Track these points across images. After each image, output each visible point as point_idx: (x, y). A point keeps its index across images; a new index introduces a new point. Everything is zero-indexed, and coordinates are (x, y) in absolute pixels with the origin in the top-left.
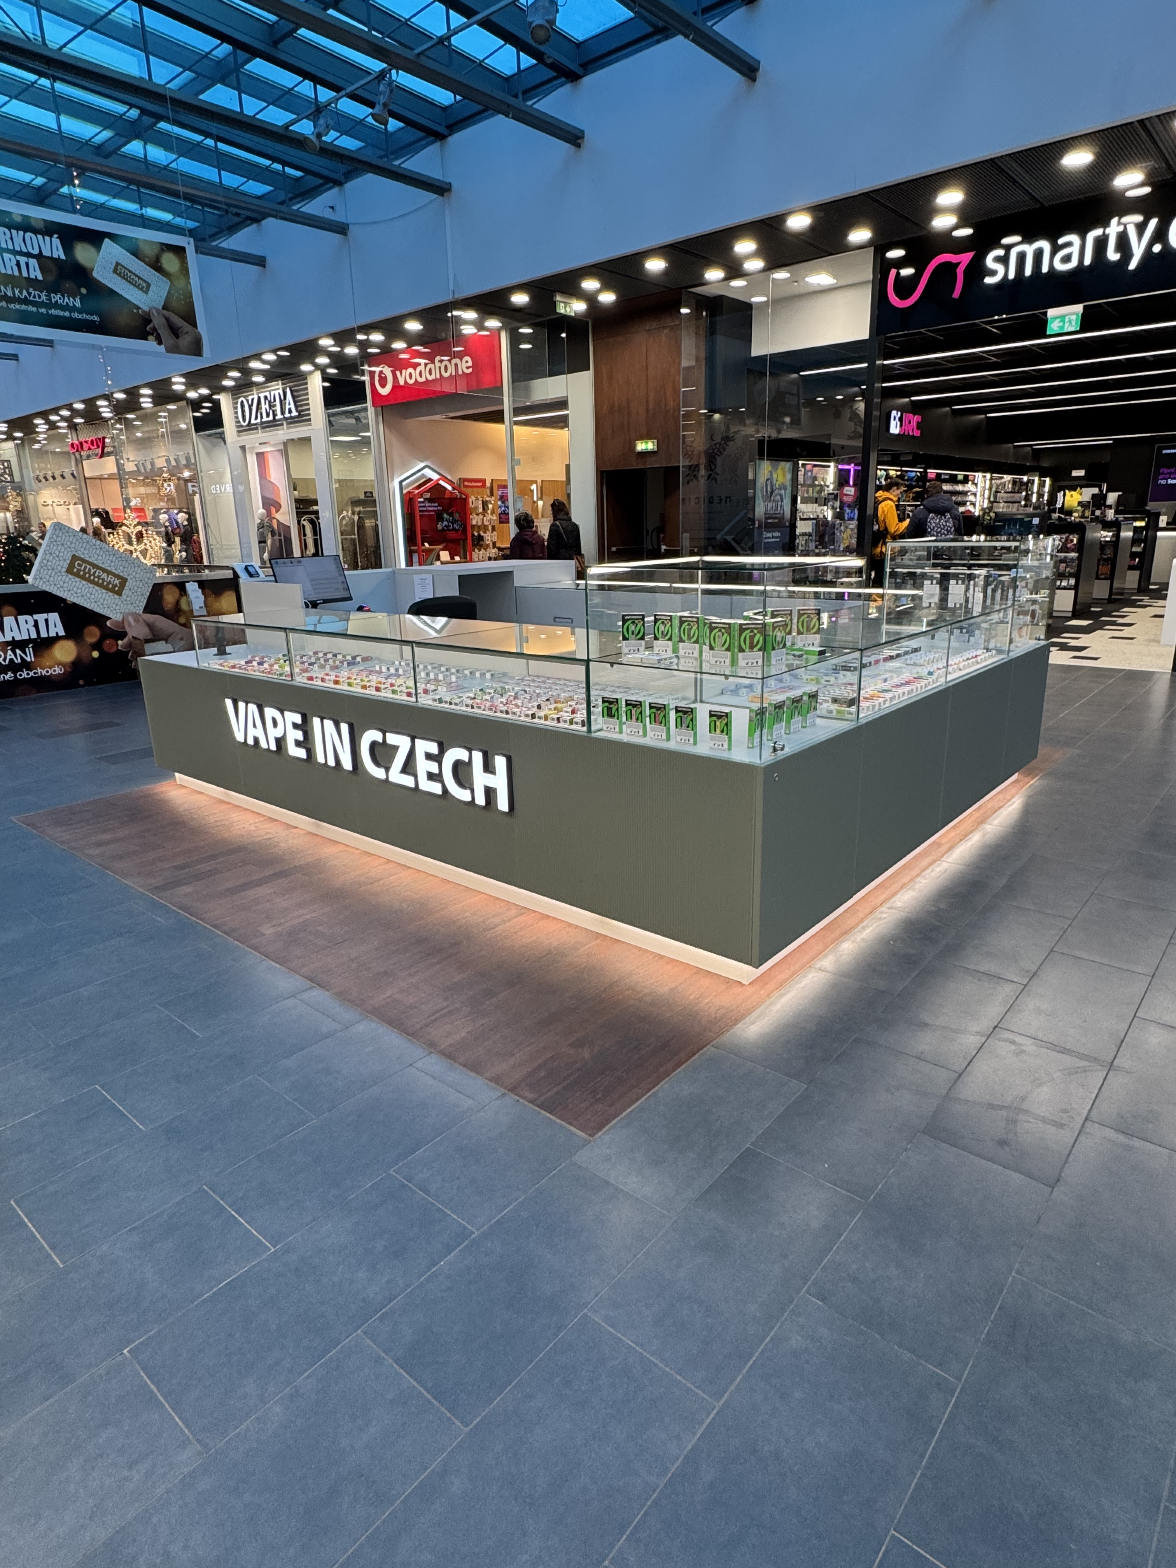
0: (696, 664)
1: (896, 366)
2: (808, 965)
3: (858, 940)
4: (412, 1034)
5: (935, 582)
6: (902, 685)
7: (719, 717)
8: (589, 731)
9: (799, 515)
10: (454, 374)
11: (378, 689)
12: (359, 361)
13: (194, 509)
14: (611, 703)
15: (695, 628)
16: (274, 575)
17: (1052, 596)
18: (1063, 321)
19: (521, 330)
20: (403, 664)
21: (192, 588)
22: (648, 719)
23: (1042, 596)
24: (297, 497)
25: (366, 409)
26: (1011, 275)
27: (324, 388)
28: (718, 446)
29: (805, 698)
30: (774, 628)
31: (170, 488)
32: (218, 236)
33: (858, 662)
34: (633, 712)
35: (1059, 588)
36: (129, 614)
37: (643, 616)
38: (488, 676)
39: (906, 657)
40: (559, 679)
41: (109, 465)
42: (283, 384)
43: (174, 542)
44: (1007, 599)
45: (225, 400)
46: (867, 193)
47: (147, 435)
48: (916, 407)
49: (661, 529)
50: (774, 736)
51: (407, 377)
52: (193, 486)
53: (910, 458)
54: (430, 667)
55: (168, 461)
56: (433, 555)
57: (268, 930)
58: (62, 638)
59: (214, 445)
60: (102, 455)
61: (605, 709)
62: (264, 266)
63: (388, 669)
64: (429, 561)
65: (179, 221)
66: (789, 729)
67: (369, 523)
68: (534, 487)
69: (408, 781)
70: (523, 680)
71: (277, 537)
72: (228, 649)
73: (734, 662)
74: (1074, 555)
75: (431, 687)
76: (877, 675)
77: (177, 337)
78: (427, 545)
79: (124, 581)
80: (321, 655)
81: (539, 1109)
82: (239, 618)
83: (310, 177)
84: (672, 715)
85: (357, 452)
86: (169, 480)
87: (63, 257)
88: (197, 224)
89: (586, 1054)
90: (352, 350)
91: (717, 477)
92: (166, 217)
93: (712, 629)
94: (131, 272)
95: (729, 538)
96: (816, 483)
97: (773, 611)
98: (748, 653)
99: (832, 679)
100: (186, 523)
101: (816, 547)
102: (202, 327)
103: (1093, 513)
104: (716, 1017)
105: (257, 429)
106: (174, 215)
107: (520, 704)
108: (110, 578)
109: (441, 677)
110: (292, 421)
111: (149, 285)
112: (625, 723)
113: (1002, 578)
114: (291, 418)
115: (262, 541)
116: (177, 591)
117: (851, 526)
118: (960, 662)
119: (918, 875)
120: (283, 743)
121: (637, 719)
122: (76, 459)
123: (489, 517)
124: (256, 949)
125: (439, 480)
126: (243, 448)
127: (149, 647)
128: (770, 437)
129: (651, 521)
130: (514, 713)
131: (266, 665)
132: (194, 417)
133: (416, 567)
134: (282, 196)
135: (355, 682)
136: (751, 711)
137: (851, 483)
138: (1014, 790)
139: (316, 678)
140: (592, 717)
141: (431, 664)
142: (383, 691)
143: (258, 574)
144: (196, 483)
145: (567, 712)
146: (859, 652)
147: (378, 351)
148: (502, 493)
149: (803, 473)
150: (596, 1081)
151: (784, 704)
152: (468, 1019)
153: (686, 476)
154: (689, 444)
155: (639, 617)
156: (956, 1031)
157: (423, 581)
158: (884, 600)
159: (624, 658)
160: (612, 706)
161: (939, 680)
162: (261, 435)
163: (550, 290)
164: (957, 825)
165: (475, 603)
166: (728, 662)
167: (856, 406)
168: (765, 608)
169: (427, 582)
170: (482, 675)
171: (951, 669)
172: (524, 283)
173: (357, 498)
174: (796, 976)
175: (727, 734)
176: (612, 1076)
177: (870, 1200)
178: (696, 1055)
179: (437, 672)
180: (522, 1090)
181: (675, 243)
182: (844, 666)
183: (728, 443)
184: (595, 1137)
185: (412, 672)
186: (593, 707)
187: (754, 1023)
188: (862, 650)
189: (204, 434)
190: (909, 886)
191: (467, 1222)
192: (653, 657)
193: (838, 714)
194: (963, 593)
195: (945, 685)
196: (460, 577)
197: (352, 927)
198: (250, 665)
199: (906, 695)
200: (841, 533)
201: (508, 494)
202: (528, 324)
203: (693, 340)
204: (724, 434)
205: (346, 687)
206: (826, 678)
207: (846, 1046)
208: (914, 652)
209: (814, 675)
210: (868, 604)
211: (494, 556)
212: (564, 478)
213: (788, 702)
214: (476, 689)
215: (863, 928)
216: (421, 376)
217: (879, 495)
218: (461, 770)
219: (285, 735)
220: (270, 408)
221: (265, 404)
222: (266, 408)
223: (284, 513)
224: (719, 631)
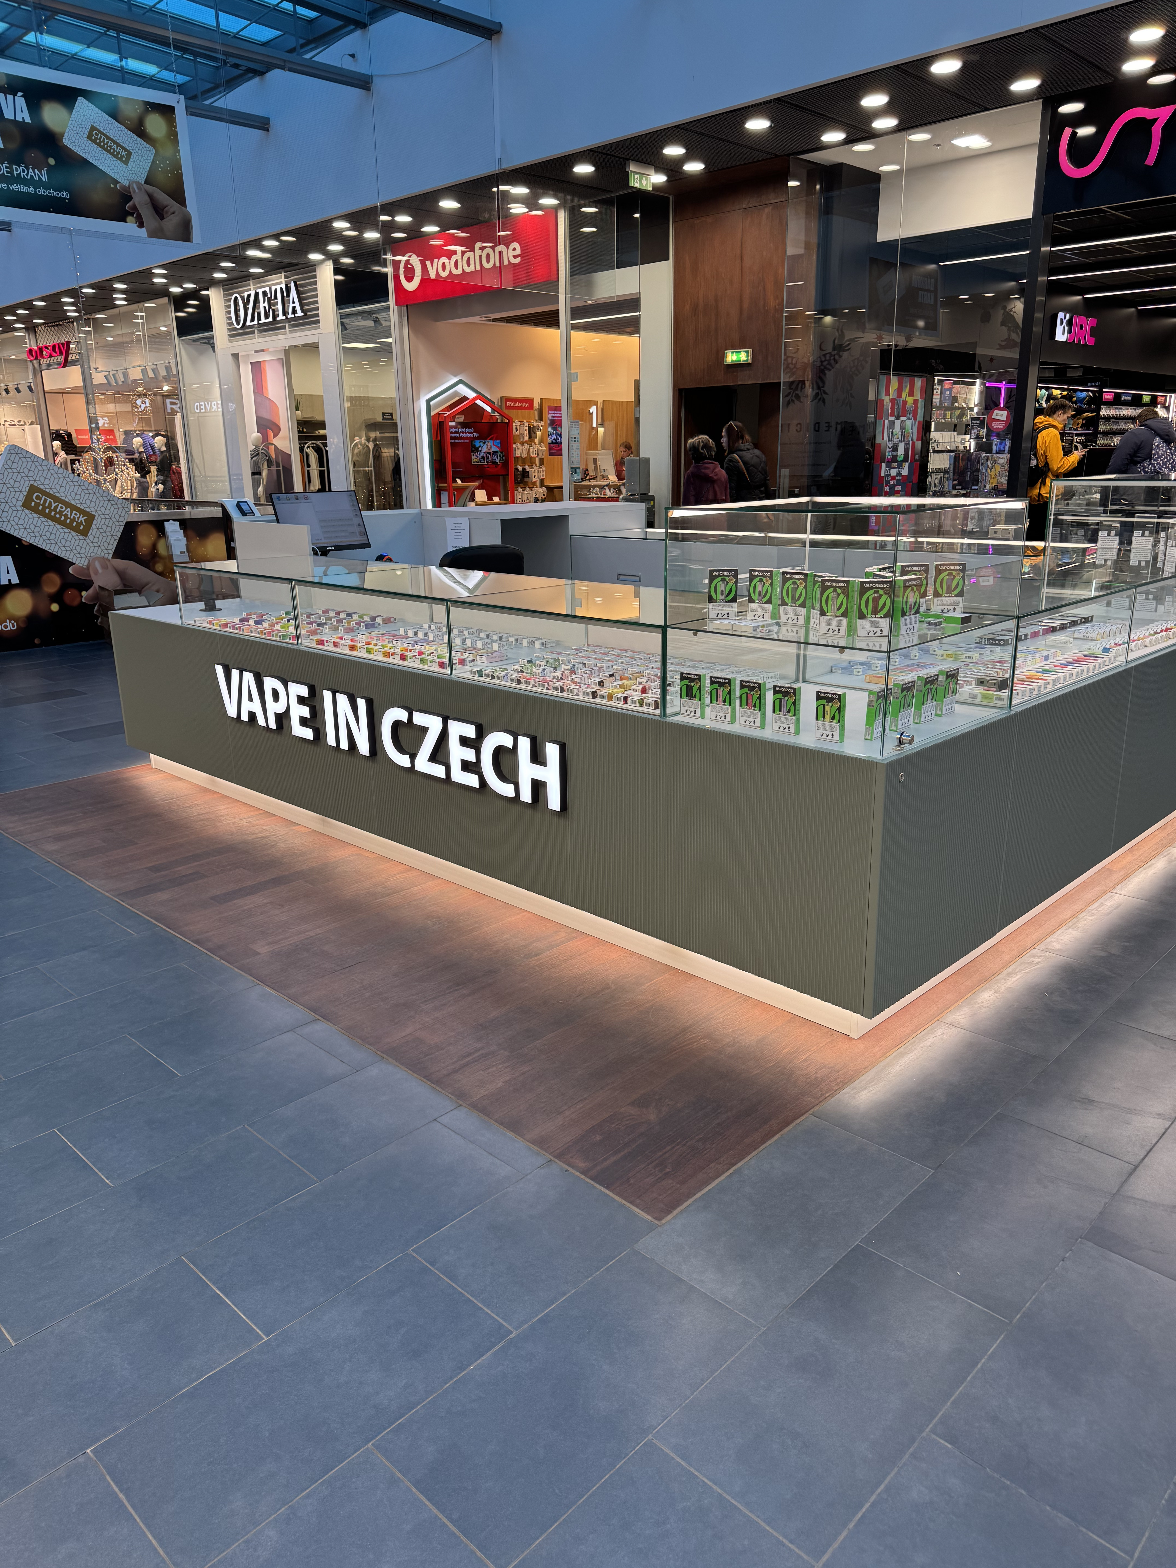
0: (802, 632)
1: (1066, 254)
2: (936, 1018)
3: (1003, 989)
4: (437, 1081)
5: (1113, 533)
6: (1069, 663)
7: (830, 700)
8: (664, 713)
9: (933, 446)
10: (498, 264)
11: (403, 657)
12: (381, 247)
13: (173, 432)
14: (692, 680)
15: (801, 587)
16: (276, 514)
19: (584, 210)
20: (433, 627)
21: (173, 529)
22: (738, 702)
24: (300, 418)
25: (387, 309)
27: (337, 282)
28: (828, 357)
29: (942, 678)
30: (905, 588)
31: (143, 405)
32: (213, 93)
33: (1013, 634)
34: (720, 692)
36: (95, 559)
37: (736, 572)
38: (538, 644)
39: (1074, 628)
40: (626, 650)
41: (73, 377)
42: (286, 277)
43: (149, 472)
45: (215, 298)
46: (1036, 29)
47: (120, 340)
48: (1090, 307)
50: (899, 726)
51: (438, 269)
52: (172, 403)
53: (1079, 373)
54: (466, 633)
55: (144, 371)
56: (466, 494)
57: (263, 949)
58: (16, 586)
59: (201, 352)
60: (65, 364)
61: (685, 688)
62: (267, 130)
63: (415, 633)
64: (461, 501)
65: (166, 75)
66: (920, 718)
67: (387, 453)
68: (593, 409)
69: (439, 771)
70: (580, 650)
71: (274, 468)
72: (219, 604)
73: (851, 631)
75: (468, 657)
76: (1036, 651)
77: (162, 218)
78: (459, 481)
79: (90, 518)
80: (332, 614)
81: (592, 1182)
82: (231, 566)
83: (326, 19)
84: (769, 697)
85: (374, 363)
86: (145, 395)
87: (28, 120)
88: (187, 79)
89: (652, 1116)
90: (372, 235)
91: (825, 396)
92: (150, 69)
93: (824, 588)
94: (108, 137)
96: (957, 405)
97: (902, 566)
98: (870, 620)
99: (976, 656)
100: (164, 449)
101: (954, 488)
102: (192, 206)
104: (816, 1078)
105: (253, 332)
106: (159, 66)
107: (578, 680)
108: (75, 515)
109: (480, 645)
110: (297, 323)
111: (129, 154)
112: (708, 706)
114: (295, 319)
115: (256, 473)
116: (153, 532)
117: (1001, 461)
118: (1144, 637)
119: (1082, 911)
120: (285, 722)
121: (724, 701)
122: (34, 369)
123: (536, 446)
124: (247, 969)
125: (475, 399)
126: (236, 356)
127: (118, 600)
128: (896, 346)
130: (571, 691)
131: (265, 624)
132: (177, 317)
133: (445, 508)
134: (292, 42)
135: (375, 648)
136: (871, 692)
137: (1002, 406)
139: (327, 642)
140: (668, 697)
141: (467, 629)
142: (410, 660)
143: (253, 512)
144: (177, 399)
145: (636, 691)
146: (1015, 621)
147: (404, 235)
148: (553, 417)
149: (939, 393)
150: (664, 1150)
151: (914, 686)
152: (506, 1065)
153: (787, 396)
154: (792, 355)
155: (731, 573)
156: (1130, 1111)
157: (456, 525)
158: (1044, 555)
159: (710, 624)
160: (692, 684)
161: (1117, 659)
162: (258, 341)
163: (621, 158)
164: (1134, 848)
165: (522, 554)
166: (843, 631)
167: (1011, 306)
168: (895, 562)
169: (463, 527)
170: (531, 643)
171: (1133, 645)
172: (588, 150)
173: (372, 422)
174: (920, 1031)
175: (839, 722)
176: (685, 1145)
177: (1015, 1321)
178: (792, 1126)
179: (475, 639)
180: (572, 1157)
181: (783, 97)
182: (992, 639)
183: (841, 353)
184: (663, 1221)
185: (446, 638)
186: (669, 685)
187: (865, 1089)
188: (1018, 618)
189: (189, 339)
190: (1070, 924)
191: (502, 1318)
192: (746, 625)
193: (984, 700)
194: (1150, 547)
195: (1126, 665)
196: (503, 522)
197: (365, 947)
198: (246, 623)
199: (1074, 677)
200: (987, 470)
201: (562, 418)
202: (593, 202)
203: (803, 222)
204: (836, 341)
205: (364, 654)
206: (968, 654)
207: (986, 1122)
208: (1084, 622)
209: (952, 650)
210: (1022, 561)
211: (543, 497)
212: (631, 398)
213: (919, 682)
214: (525, 659)
215: (1009, 974)
216: (456, 267)
217: (1039, 421)
218: (504, 759)
219: (288, 710)
220: (270, 307)
221: (264, 302)
222: (265, 307)
223: (283, 438)
224: (833, 591)
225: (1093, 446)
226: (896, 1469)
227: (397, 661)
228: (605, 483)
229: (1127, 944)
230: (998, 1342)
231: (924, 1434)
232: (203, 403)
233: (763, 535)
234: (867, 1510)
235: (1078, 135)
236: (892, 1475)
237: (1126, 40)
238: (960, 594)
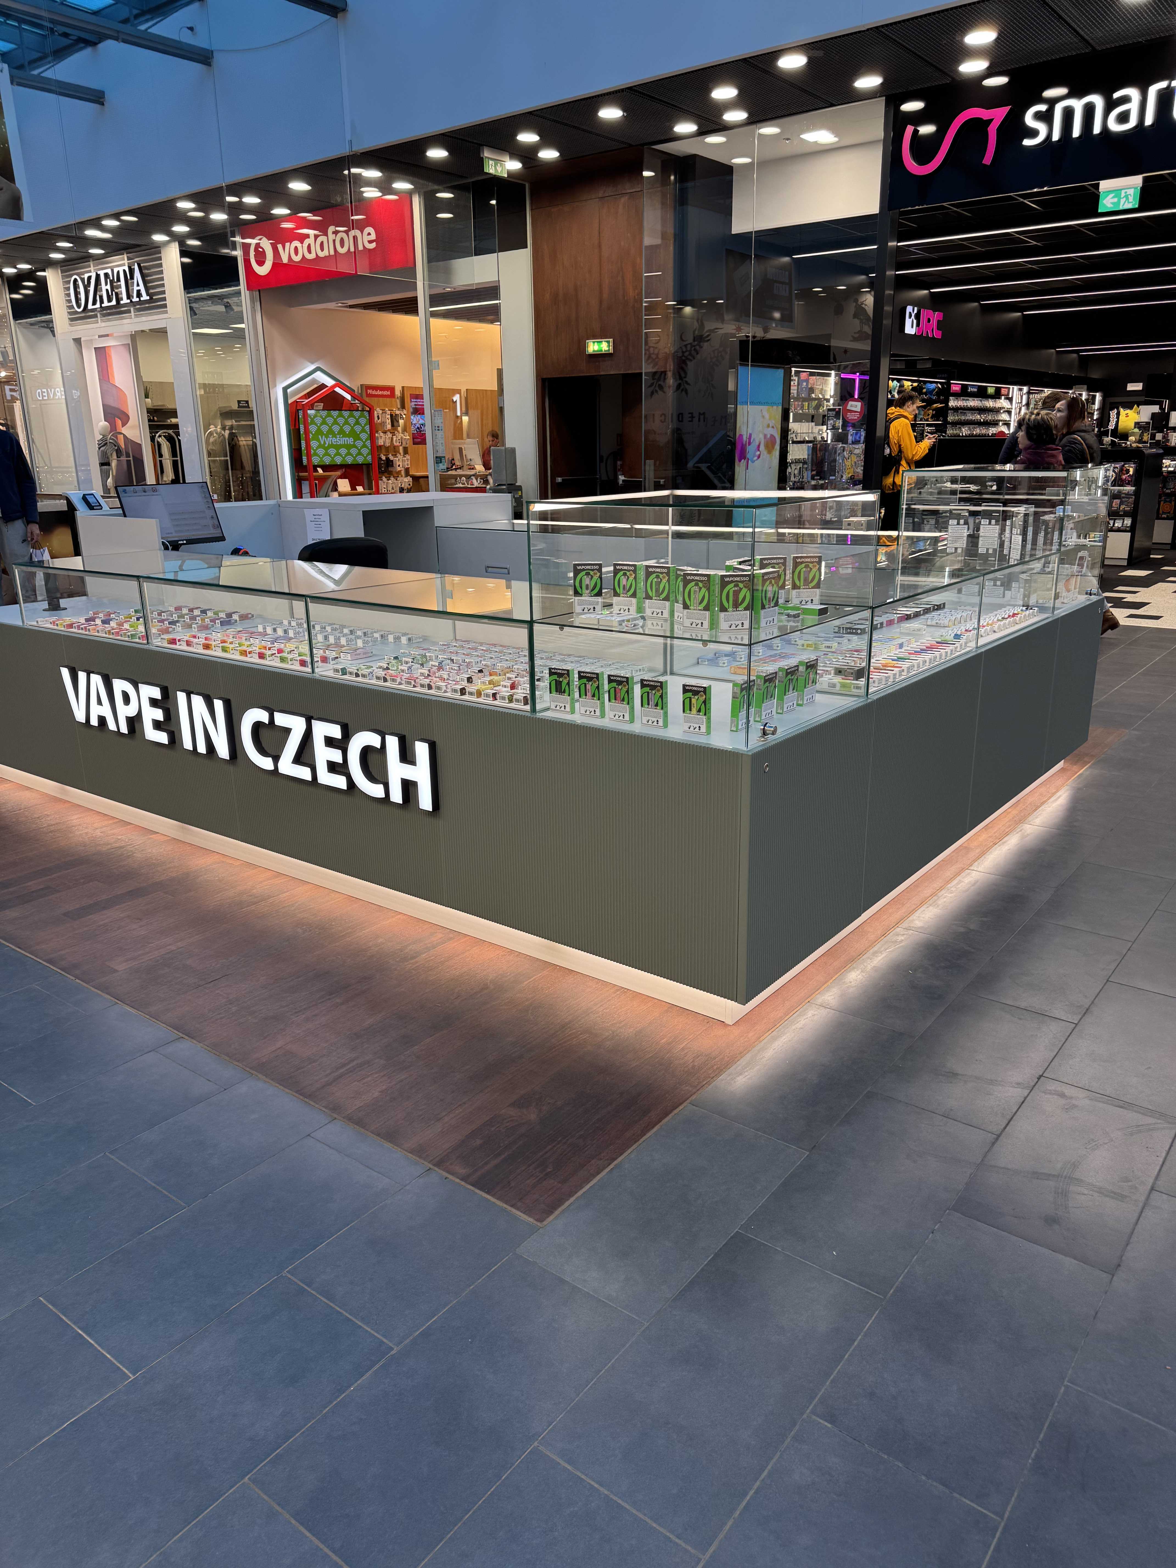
0: (667, 626)
1: (913, 249)
2: (807, 1000)
3: (869, 967)
4: (308, 1095)
5: (962, 522)
6: (922, 651)
7: (696, 693)
8: (534, 710)
9: (791, 436)
10: (352, 249)
11: (261, 656)
12: (229, 230)
13: (13, 420)
14: (560, 675)
15: (664, 581)
16: (122, 507)
17: (1105, 539)
18: (1118, 196)
19: (439, 195)
20: (294, 624)
22: (606, 696)
23: (1094, 539)
24: (150, 406)
25: (238, 293)
26: (1056, 137)
27: (183, 264)
28: (689, 347)
29: (802, 669)
30: (764, 581)
32: (39, 63)
33: (868, 623)
34: (588, 687)
35: (1112, 530)
37: (600, 566)
38: (404, 640)
39: (927, 616)
40: (494, 645)
42: (129, 259)
44: (1051, 544)
45: (53, 279)
46: (877, 28)
48: (936, 301)
49: (618, 454)
50: (763, 717)
51: (291, 252)
52: (11, 390)
53: (928, 365)
54: (329, 629)
56: (328, 484)
57: (121, 966)
59: (40, 337)
61: (553, 683)
62: (103, 104)
63: (275, 630)
64: (323, 491)
66: (782, 708)
67: (244, 441)
68: (456, 398)
69: (304, 773)
70: (448, 645)
71: (124, 458)
72: (63, 602)
73: (714, 625)
74: (1129, 489)
75: (332, 654)
76: (891, 639)
78: (320, 470)
80: (185, 611)
81: (472, 1188)
82: (76, 563)
84: (637, 690)
85: (227, 349)
88: (12, 46)
89: (533, 1116)
90: (219, 217)
91: (687, 387)
93: (686, 583)
95: (704, 467)
96: (813, 396)
97: (761, 559)
98: (731, 613)
99: (835, 645)
101: (813, 478)
102: (21, 181)
103: (1153, 437)
104: (693, 1067)
105: (96, 316)
107: (446, 677)
109: (343, 641)
110: (142, 307)
112: (578, 701)
113: (1046, 517)
114: (140, 302)
115: (105, 463)
117: (857, 451)
118: (993, 623)
119: (941, 888)
120: (137, 725)
121: (594, 696)
123: (400, 435)
124: (104, 988)
125: (334, 386)
126: (78, 341)
128: (754, 337)
129: (606, 445)
130: (439, 688)
131: (113, 624)
132: (12, 300)
133: (306, 499)
134: (124, 12)
135: (231, 646)
136: (735, 684)
137: (856, 397)
138: (1059, 782)
139: (179, 641)
140: (537, 693)
141: (330, 624)
142: (268, 659)
143: (100, 505)
144: (16, 385)
145: (505, 687)
146: (870, 611)
147: (253, 217)
148: (415, 405)
149: (796, 384)
150: (545, 1150)
151: (776, 677)
152: (382, 1074)
153: (650, 386)
154: (654, 345)
155: (595, 567)
156: (992, 1082)
157: (316, 517)
158: (898, 544)
159: (577, 619)
160: (561, 680)
161: (968, 645)
162: (101, 325)
163: (475, 143)
164: (989, 825)
165: (385, 546)
166: (706, 624)
167: (862, 299)
168: (753, 555)
169: (322, 518)
170: (397, 639)
171: (983, 630)
172: (441, 134)
173: (228, 409)
174: (792, 1013)
175: (705, 715)
176: (565, 1143)
177: (889, 1295)
178: (670, 1116)
179: (338, 635)
180: (451, 1164)
181: (635, 86)
182: (850, 628)
183: (701, 344)
184: (545, 1223)
185: (306, 634)
186: (538, 680)
187: (741, 1074)
188: (872, 608)
189: (26, 323)
190: (931, 902)
191: (383, 1336)
192: (612, 618)
193: (842, 689)
194: (997, 535)
195: (976, 651)
196: (365, 513)
197: (230, 959)
198: (93, 623)
199: (927, 664)
200: (843, 460)
201: (425, 407)
202: (447, 187)
203: (659, 212)
204: (697, 332)
205: (220, 653)
206: (827, 644)
207: (857, 1101)
208: (937, 609)
209: (812, 640)
210: (877, 550)
211: (409, 487)
212: (495, 387)
213: (781, 673)
214: (389, 657)
215: (875, 953)
216: (309, 251)
217: (891, 411)
218: (372, 758)
219: (140, 714)
220: (112, 290)
221: (106, 284)
222: (107, 290)
223: (132, 427)
224: (695, 585)
225: (943, 436)
226: (779, 1454)
227: (255, 659)
228: (472, 472)
229: (985, 919)
230: (873, 1318)
231: (805, 1416)
232: (45, 390)
233: (628, 526)
234: (751, 1497)
235: (920, 133)
236: (774, 1460)
237: (961, 42)
238: (818, 586)
